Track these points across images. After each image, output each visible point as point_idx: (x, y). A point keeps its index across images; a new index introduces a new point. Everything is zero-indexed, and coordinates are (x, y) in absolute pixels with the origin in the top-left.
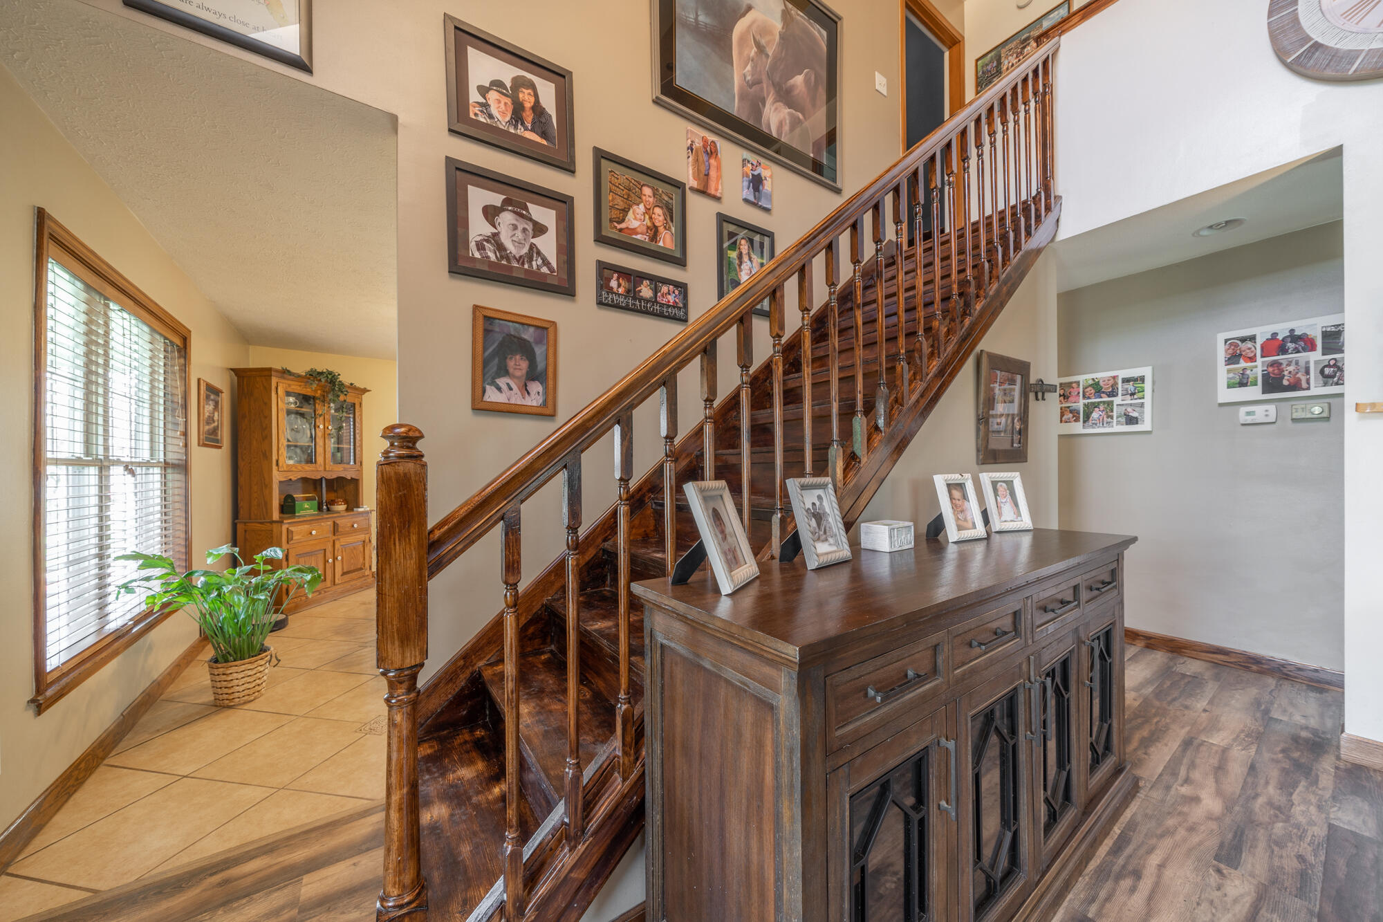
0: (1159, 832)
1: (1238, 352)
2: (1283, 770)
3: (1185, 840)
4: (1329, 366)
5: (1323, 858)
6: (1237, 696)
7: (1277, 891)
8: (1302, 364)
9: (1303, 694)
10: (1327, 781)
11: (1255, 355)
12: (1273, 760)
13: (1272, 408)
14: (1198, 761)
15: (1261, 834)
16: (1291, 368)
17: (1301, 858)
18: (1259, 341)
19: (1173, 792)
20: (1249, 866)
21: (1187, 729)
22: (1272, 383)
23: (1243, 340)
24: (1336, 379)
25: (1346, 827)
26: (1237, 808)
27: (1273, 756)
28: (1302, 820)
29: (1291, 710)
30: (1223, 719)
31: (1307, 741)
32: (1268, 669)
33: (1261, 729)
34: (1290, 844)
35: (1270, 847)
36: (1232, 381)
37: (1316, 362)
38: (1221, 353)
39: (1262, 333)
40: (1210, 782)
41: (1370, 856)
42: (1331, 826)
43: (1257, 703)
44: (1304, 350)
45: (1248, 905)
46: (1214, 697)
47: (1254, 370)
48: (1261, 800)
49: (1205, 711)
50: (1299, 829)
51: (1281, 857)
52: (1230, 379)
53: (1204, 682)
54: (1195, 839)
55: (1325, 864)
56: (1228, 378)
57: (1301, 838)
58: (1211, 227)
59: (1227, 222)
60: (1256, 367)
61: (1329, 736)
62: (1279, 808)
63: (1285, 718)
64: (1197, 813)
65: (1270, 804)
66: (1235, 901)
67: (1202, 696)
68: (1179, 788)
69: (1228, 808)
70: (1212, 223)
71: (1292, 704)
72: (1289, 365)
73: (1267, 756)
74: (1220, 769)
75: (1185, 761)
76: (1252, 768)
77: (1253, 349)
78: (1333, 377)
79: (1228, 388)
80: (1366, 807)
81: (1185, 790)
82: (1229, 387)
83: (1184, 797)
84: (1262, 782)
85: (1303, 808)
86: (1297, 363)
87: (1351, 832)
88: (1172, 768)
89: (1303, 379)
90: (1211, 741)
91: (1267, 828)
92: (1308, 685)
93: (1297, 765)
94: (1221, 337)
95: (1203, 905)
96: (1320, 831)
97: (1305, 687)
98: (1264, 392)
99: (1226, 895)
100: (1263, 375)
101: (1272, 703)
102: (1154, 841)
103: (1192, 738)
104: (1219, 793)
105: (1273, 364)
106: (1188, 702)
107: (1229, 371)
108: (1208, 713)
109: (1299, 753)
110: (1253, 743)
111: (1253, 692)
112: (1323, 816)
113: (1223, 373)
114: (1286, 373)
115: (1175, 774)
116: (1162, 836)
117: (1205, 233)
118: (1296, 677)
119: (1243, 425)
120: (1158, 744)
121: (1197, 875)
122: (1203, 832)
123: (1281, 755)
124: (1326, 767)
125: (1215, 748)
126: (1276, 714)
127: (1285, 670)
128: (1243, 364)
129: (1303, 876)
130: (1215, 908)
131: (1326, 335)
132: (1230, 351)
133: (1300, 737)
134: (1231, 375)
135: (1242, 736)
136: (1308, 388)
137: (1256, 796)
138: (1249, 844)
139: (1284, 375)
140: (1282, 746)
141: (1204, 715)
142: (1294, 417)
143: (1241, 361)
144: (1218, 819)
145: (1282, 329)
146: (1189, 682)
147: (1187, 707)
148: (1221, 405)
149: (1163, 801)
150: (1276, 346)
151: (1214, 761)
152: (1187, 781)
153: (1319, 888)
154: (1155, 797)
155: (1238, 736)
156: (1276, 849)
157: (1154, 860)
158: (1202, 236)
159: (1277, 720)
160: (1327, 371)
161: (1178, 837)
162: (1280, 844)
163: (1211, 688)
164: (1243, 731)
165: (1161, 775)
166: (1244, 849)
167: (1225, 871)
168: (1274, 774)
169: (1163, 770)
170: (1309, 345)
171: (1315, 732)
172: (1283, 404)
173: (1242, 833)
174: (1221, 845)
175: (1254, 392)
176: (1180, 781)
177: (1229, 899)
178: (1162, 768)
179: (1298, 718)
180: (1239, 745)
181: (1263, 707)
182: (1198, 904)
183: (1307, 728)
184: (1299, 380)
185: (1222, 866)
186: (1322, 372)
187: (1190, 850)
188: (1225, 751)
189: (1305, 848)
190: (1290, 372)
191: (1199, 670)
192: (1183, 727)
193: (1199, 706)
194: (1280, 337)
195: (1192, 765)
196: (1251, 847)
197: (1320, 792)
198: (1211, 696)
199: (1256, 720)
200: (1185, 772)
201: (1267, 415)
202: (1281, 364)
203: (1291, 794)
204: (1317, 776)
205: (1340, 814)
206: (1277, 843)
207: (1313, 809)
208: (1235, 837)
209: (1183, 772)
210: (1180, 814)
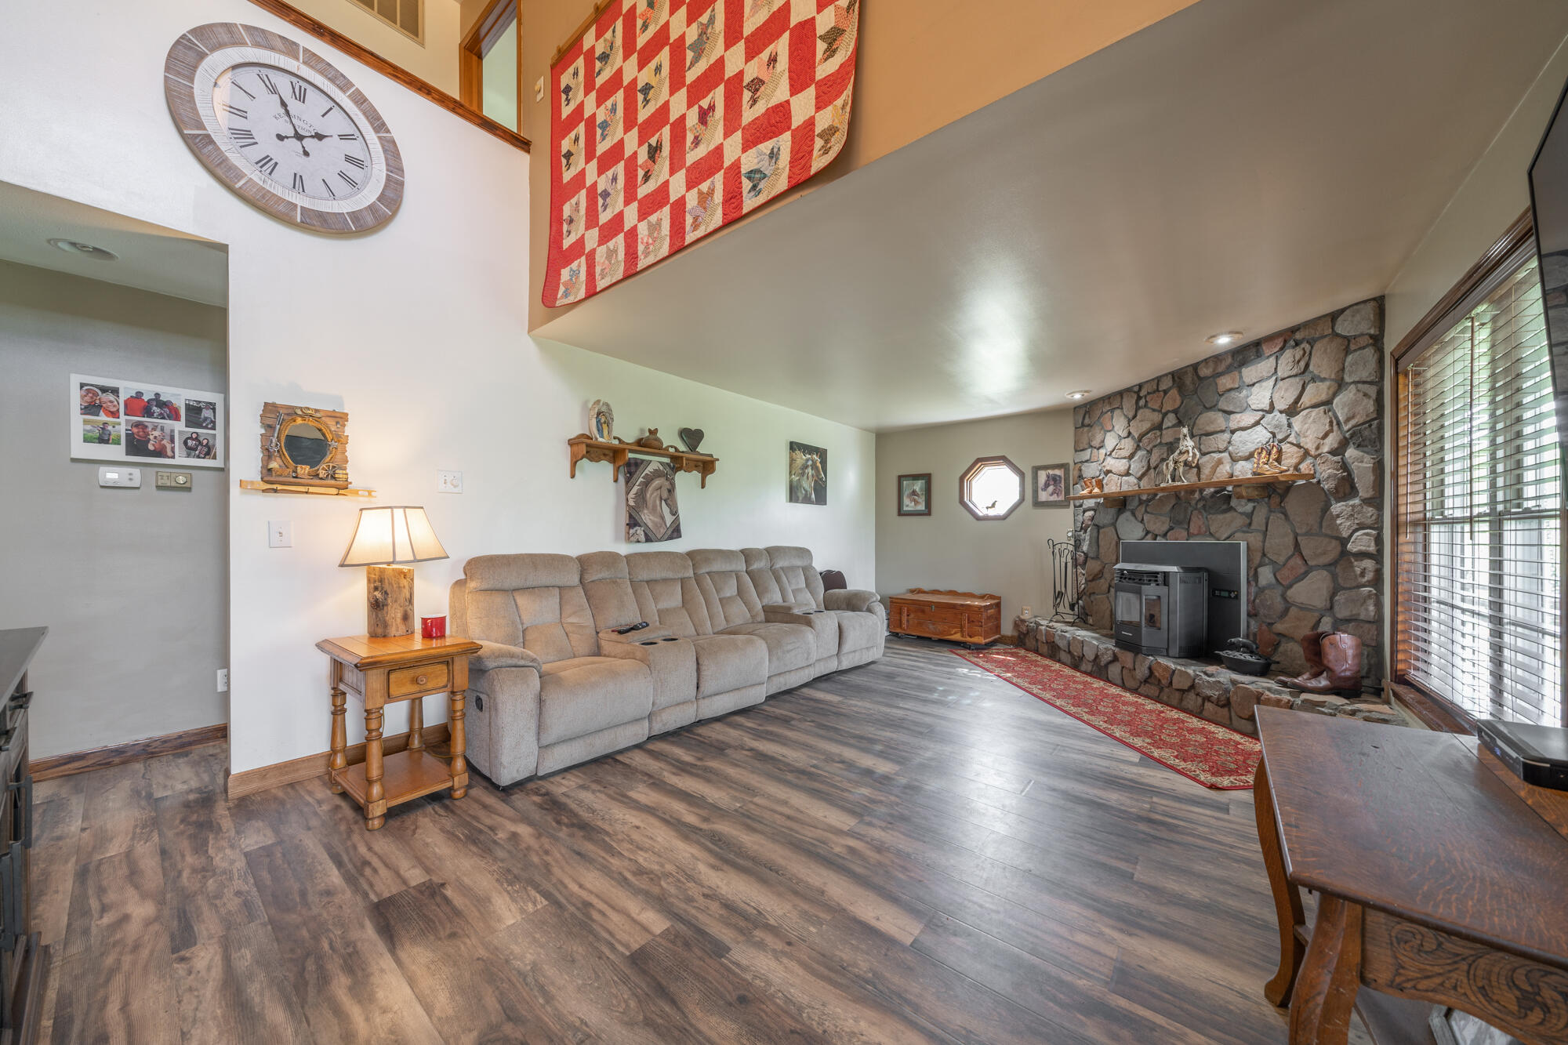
0: (101, 980)
1: (98, 402)
2: (190, 837)
3: (134, 963)
4: (191, 438)
5: (252, 881)
6: (112, 797)
7: (235, 932)
8: (167, 431)
9: (173, 764)
10: (227, 823)
11: (118, 410)
12: (177, 834)
13: (136, 472)
14: (105, 883)
15: (201, 900)
16: (157, 433)
17: (238, 893)
18: (123, 397)
19: (94, 930)
20: (205, 933)
21: (73, 860)
22: (137, 445)
23: (104, 390)
24: (197, 452)
25: (256, 847)
26: (169, 896)
27: (176, 831)
28: (225, 865)
29: (169, 783)
30: (109, 826)
31: (196, 801)
32: (133, 755)
33: (153, 814)
34: (226, 890)
35: (212, 904)
36: (90, 434)
37: (180, 432)
38: (76, 400)
39: (127, 388)
40: (131, 893)
41: (279, 855)
42: (246, 855)
43: (136, 793)
44: (170, 418)
45: (220, 962)
46: (86, 811)
47: (117, 427)
48: (185, 874)
49: (83, 830)
50: (226, 873)
51: (225, 904)
52: (89, 431)
53: (65, 801)
54: (145, 953)
55: (256, 884)
56: (84, 430)
57: (231, 879)
58: (74, 244)
59: (95, 249)
60: (119, 424)
61: (211, 788)
62: (204, 869)
63: (169, 793)
64: (133, 929)
65: (194, 871)
66: (209, 969)
67: (71, 817)
68: (99, 922)
69: (161, 902)
70: (77, 241)
71: (167, 777)
72: (154, 429)
73: (170, 834)
74: (134, 874)
75: (90, 892)
76: (164, 853)
77: (116, 403)
78: (195, 450)
79: (84, 441)
80: (260, 824)
81: (107, 919)
82: (86, 440)
83: (109, 926)
84: (178, 858)
85: (221, 855)
86: (162, 429)
87: (260, 848)
88: (79, 909)
89: (169, 447)
90: (108, 855)
91: (202, 892)
92: (173, 755)
93: (200, 825)
94: (76, 380)
95: (184, 998)
96: (241, 864)
97: (171, 757)
98: (128, 453)
99: (199, 972)
100: (127, 435)
101: (150, 786)
102: (102, 993)
103: (84, 866)
104: (144, 896)
105: (138, 425)
106: (58, 832)
107: (86, 422)
108: (88, 831)
109: (196, 815)
110: (152, 831)
111: (126, 784)
112: (238, 850)
113: (78, 424)
114: (151, 437)
115: (86, 913)
116: (108, 981)
117: (66, 247)
118: (161, 752)
119: (102, 487)
120: (44, 898)
121: (165, 981)
122: (148, 942)
123: (182, 826)
124: (221, 810)
125: (116, 859)
126: (159, 794)
127: (150, 749)
128: (103, 417)
129: (247, 905)
130: (197, 990)
131: (189, 408)
132: (87, 399)
133: (190, 802)
134: (89, 427)
135: (138, 830)
136: (173, 457)
137: (180, 873)
138: (195, 916)
139: (149, 439)
140: (179, 817)
141: (85, 835)
142: (159, 484)
143: (102, 413)
144: (157, 919)
145: (149, 390)
146: (45, 811)
147: (59, 838)
148: (74, 460)
149: (88, 949)
150: (139, 406)
151: (124, 871)
152: (104, 909)
153: (261, 904)
154: (75, 951)
155: (134, 833)
156: (217, 902)
157: (113, 1009)
158: (59, 247)
159: (162, 799)
160: (190, 443)
161: (126, 967)
162: (218, 896)
163: (77, 805)
164: (136, 826)
165: (69, 925)
166: (193, 924)
167: (187, 955)
168: (185, 845)
169: (69, 919)
170: (174, 415)
171: (199, 790)
172: (149, 469)
173: (185, 912)
174: (173, 938)
175: (117, 452)
176: (96, 915)
177: (203, 973)
178: (66, 918)
179: (180, 787)
180: (140, 841)
181: (144, 794)
182: (179, 1002)
183: (191, 791)
184: (164, 447)
185: (182, 953)
186: (185, 443)
187: (146, 968)
188: (128, 854)
189: (238, 884)
190: (155, 437)
191: (50, 793)
192: (66, 862)
193: (73, 829)
194: (146, 398)
195: (101, 891)
196: (198, 917)
197: (227, 835)
198: (81, 811)
199: (144, 809)
200: (97, 903)
201: (131, 479)
202: (147, 427)
203: (207, 851)
204: (219, 824)
205: (248, 842)
206: (216, 897)
207: (228, 851)
208: (180, 921)
209: (94, 904)
210: (114, 945)
